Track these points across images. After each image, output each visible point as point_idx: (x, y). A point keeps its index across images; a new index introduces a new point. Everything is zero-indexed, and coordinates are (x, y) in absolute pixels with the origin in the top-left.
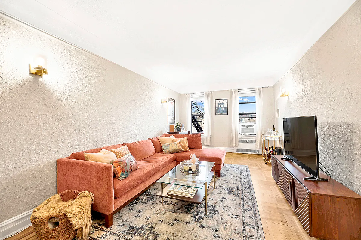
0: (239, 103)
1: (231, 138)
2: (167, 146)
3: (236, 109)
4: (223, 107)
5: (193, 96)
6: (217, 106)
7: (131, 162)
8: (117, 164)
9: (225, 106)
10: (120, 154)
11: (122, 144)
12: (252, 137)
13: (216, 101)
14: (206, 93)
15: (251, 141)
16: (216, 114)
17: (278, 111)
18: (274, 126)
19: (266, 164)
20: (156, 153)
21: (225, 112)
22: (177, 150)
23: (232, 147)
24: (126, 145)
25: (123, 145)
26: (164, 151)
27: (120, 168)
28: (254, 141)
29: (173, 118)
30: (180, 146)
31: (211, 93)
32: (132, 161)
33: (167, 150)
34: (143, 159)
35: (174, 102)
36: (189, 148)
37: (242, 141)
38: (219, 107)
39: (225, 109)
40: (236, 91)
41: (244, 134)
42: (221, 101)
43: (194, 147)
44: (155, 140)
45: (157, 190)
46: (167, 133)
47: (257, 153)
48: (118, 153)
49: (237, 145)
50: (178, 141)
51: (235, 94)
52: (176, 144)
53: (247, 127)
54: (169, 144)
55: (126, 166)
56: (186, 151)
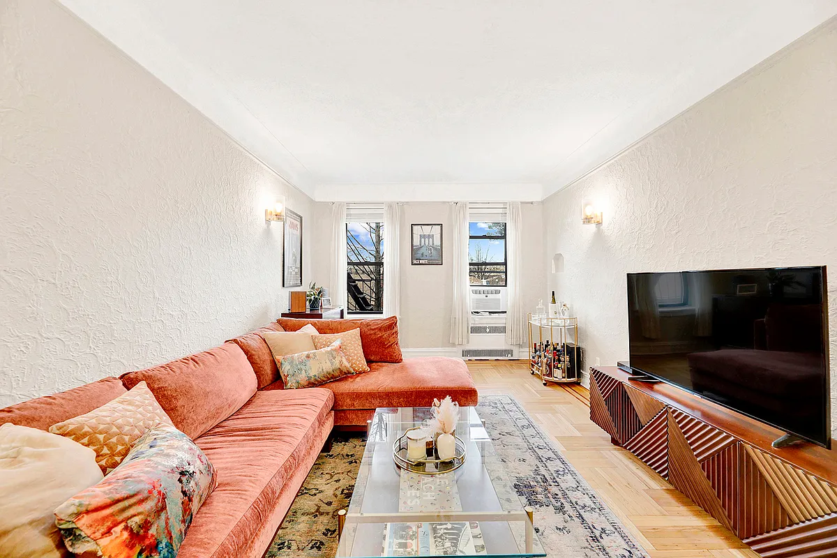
0: (471, 237)
1: (450, 323)
2: (301, 363)
3: (463, 252)
4: (431, 244)
5: (352, 212)
6: (416, 242)
7: (184, 479)
8: (104, 519)
9: (437, 242)
10: (114, 440)
11: (122, 377)
12: (497, 320)
13: (414, 227)
14: (390, 206)
15: (495, 330)
16: (415, 262)
17: (558, 257)
18: (553, 292)
19: (545, 384)
20: (259, 389)
21: (436, 259)
22: (336, 374)
23: (453, 345)
24: (142, 386)
25: (129, 381)
26: (291, 382)
27: (126, 535)
28: (502, 330)
29: (297, 270)
30: (344, 360)
31: (402, 205)
32: (191, 469)
33: (302, 378)
34: (217, 426)
35: (299, 224)
36: (369, 362)
37: (475, 330)
38: (422, 244)
39: (436, 249)
40: (464, 205)
41: (478, 313)
42: (427, 230)
43: (381, 358)
44: (254, 343)
45: (294, 547)
46: (283, 315)
47: (509, 357)
48: (101, 437)
49: (465, 341)
50: (336, 344)
51: (462, 213)
52: (330, 353)
53: (487, 296)
54: (308, 357)
55: (164, 508)
56: (360, 373)
